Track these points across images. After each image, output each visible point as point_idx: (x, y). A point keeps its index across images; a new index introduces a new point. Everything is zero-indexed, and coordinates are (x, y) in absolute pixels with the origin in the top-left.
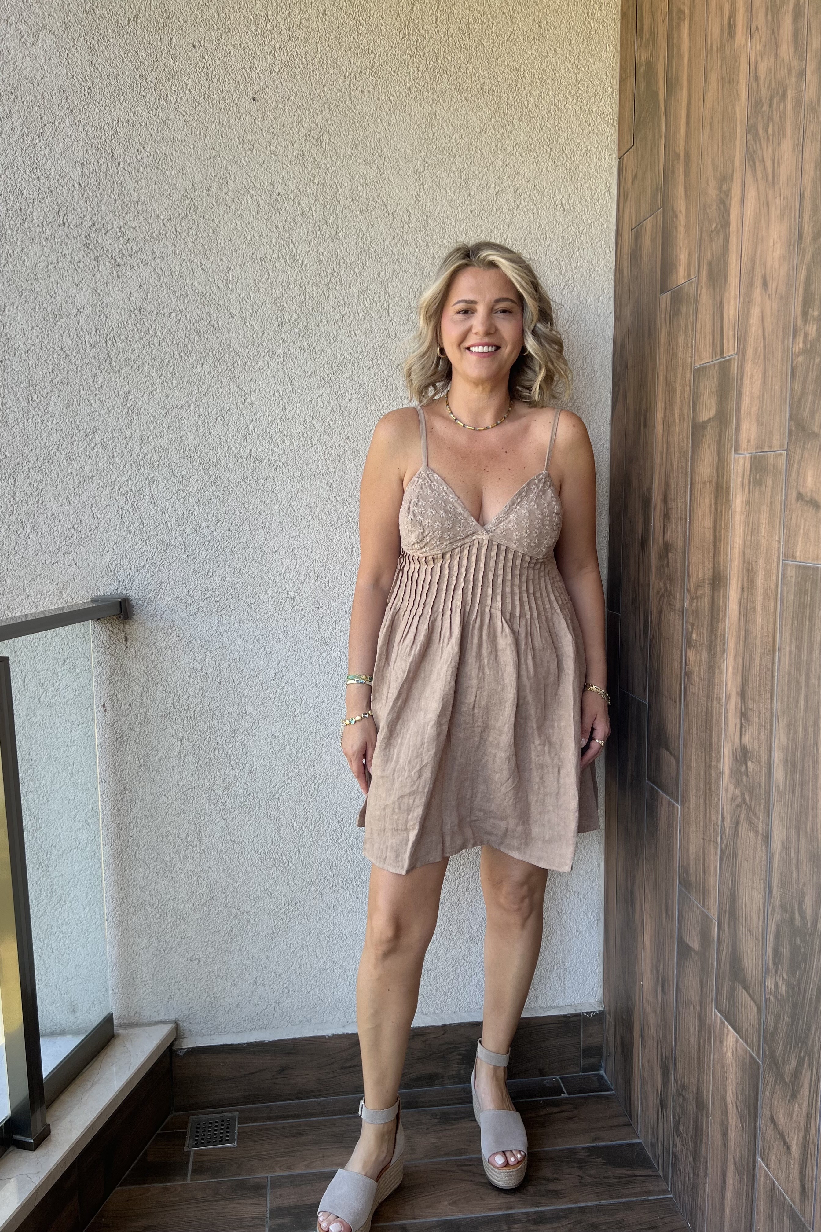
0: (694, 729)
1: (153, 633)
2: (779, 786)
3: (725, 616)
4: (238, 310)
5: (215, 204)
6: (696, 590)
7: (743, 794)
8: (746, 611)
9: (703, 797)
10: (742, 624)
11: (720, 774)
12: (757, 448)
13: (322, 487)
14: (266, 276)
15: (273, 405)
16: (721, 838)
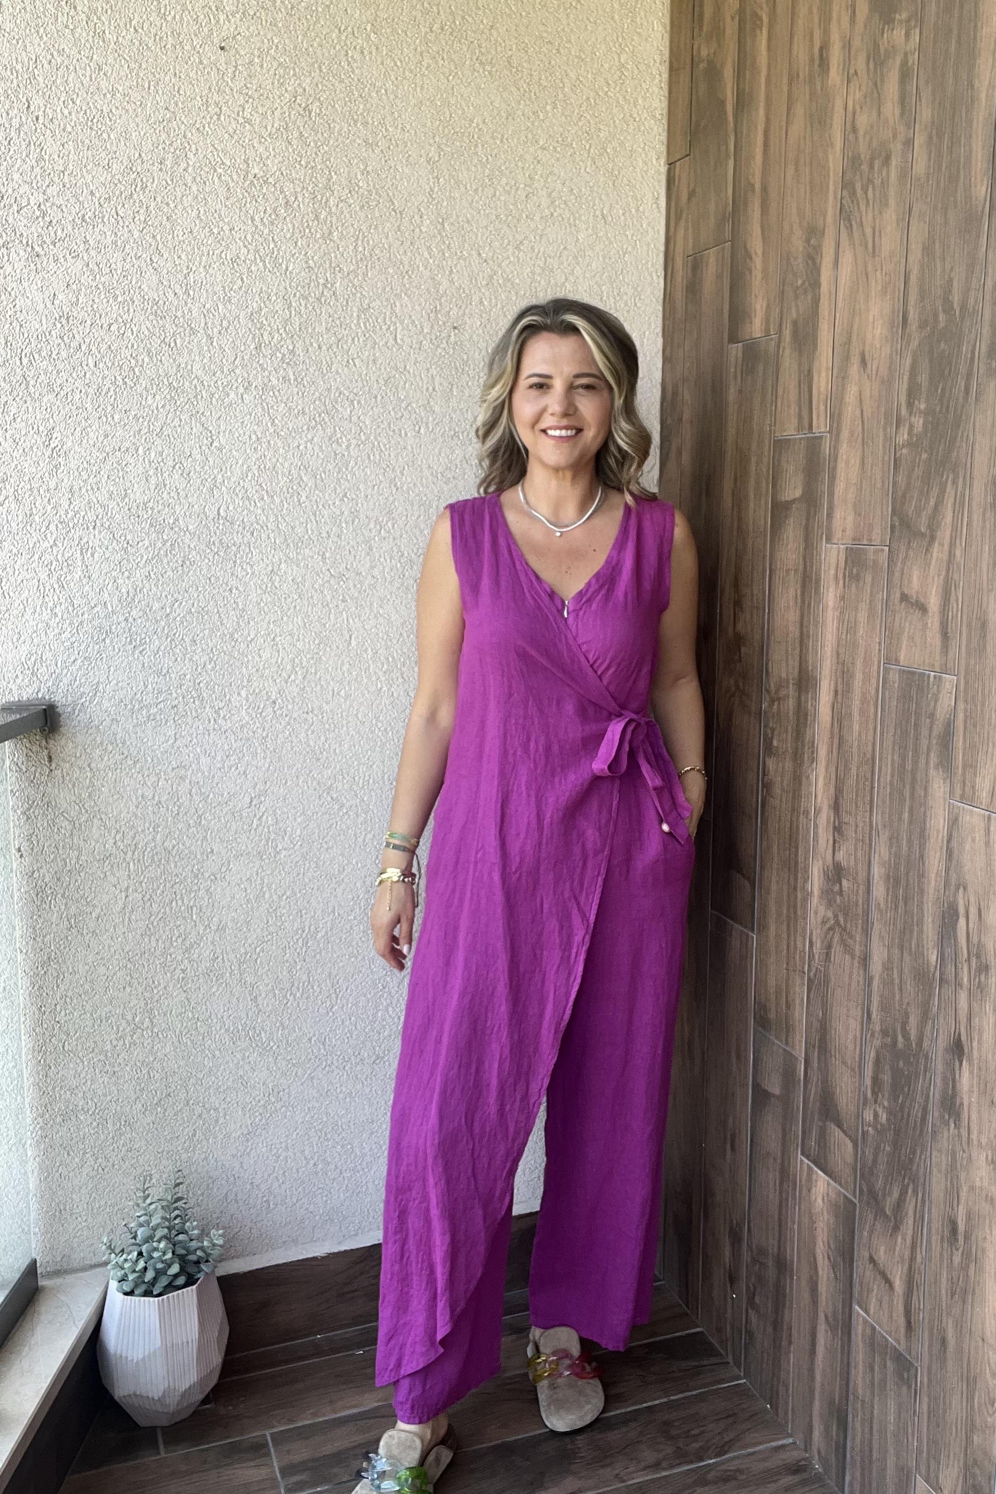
0: (775, 847)
1: (88, 749)
2: (879, 904)
3: (814, 721)
4: (203, 325)
6: (777, 691)
7: (836, 916)
8: (840, 718)
9: (785, 923)
10: (836, 730)
11: (808, 895)
12: (854, 540)
15: (248, 451)
16: (809, 966)
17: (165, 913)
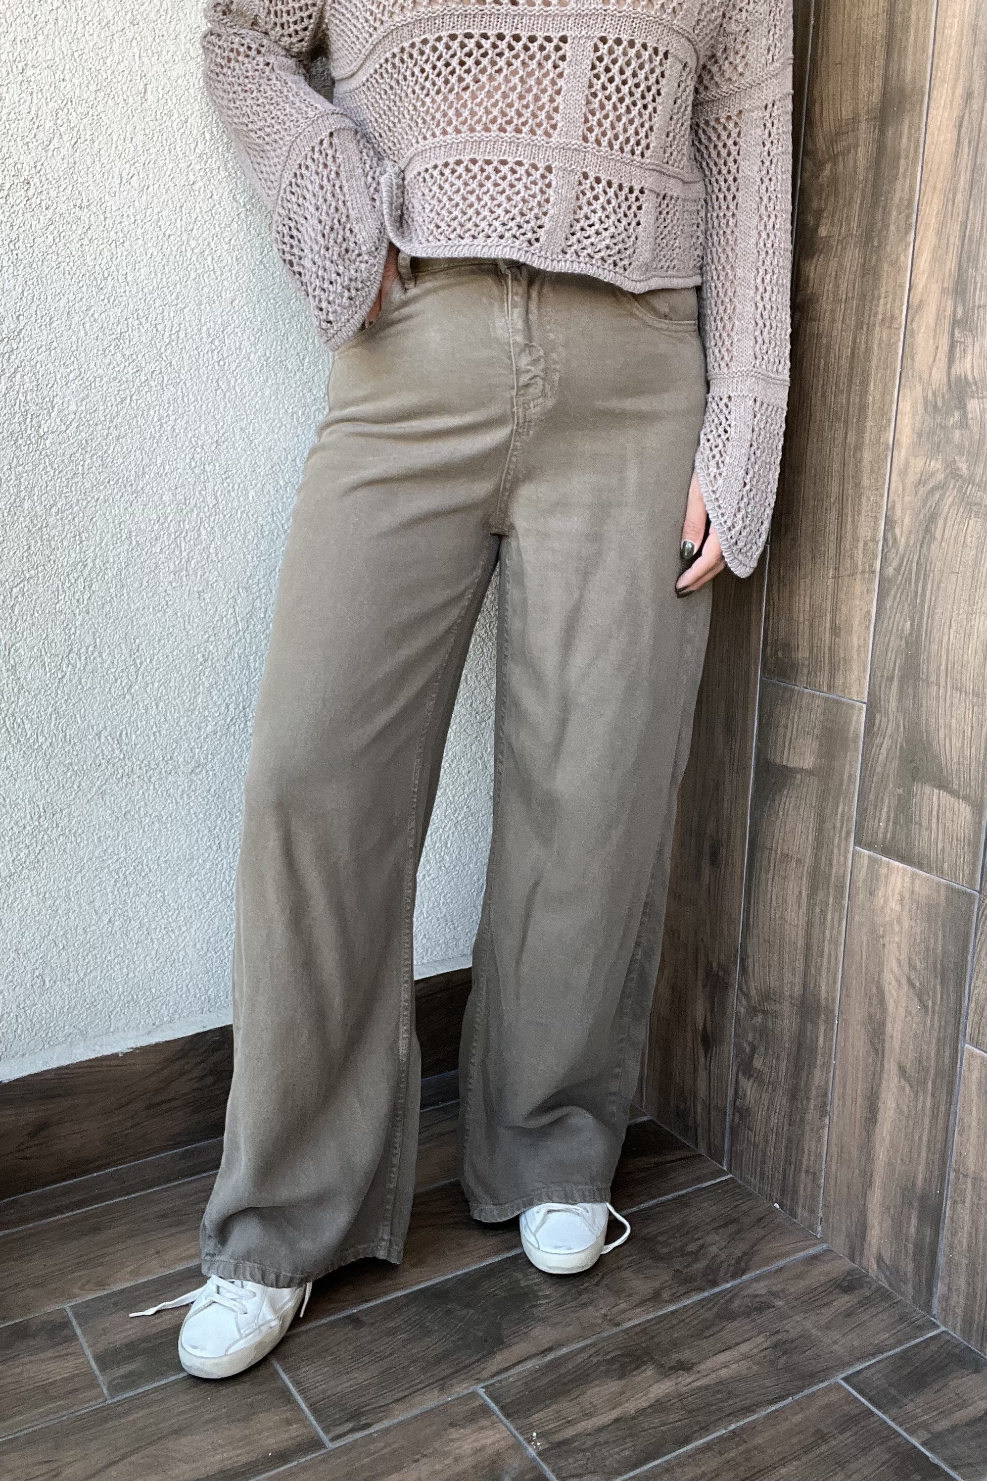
7: (949, 465)
16: (884, 559)
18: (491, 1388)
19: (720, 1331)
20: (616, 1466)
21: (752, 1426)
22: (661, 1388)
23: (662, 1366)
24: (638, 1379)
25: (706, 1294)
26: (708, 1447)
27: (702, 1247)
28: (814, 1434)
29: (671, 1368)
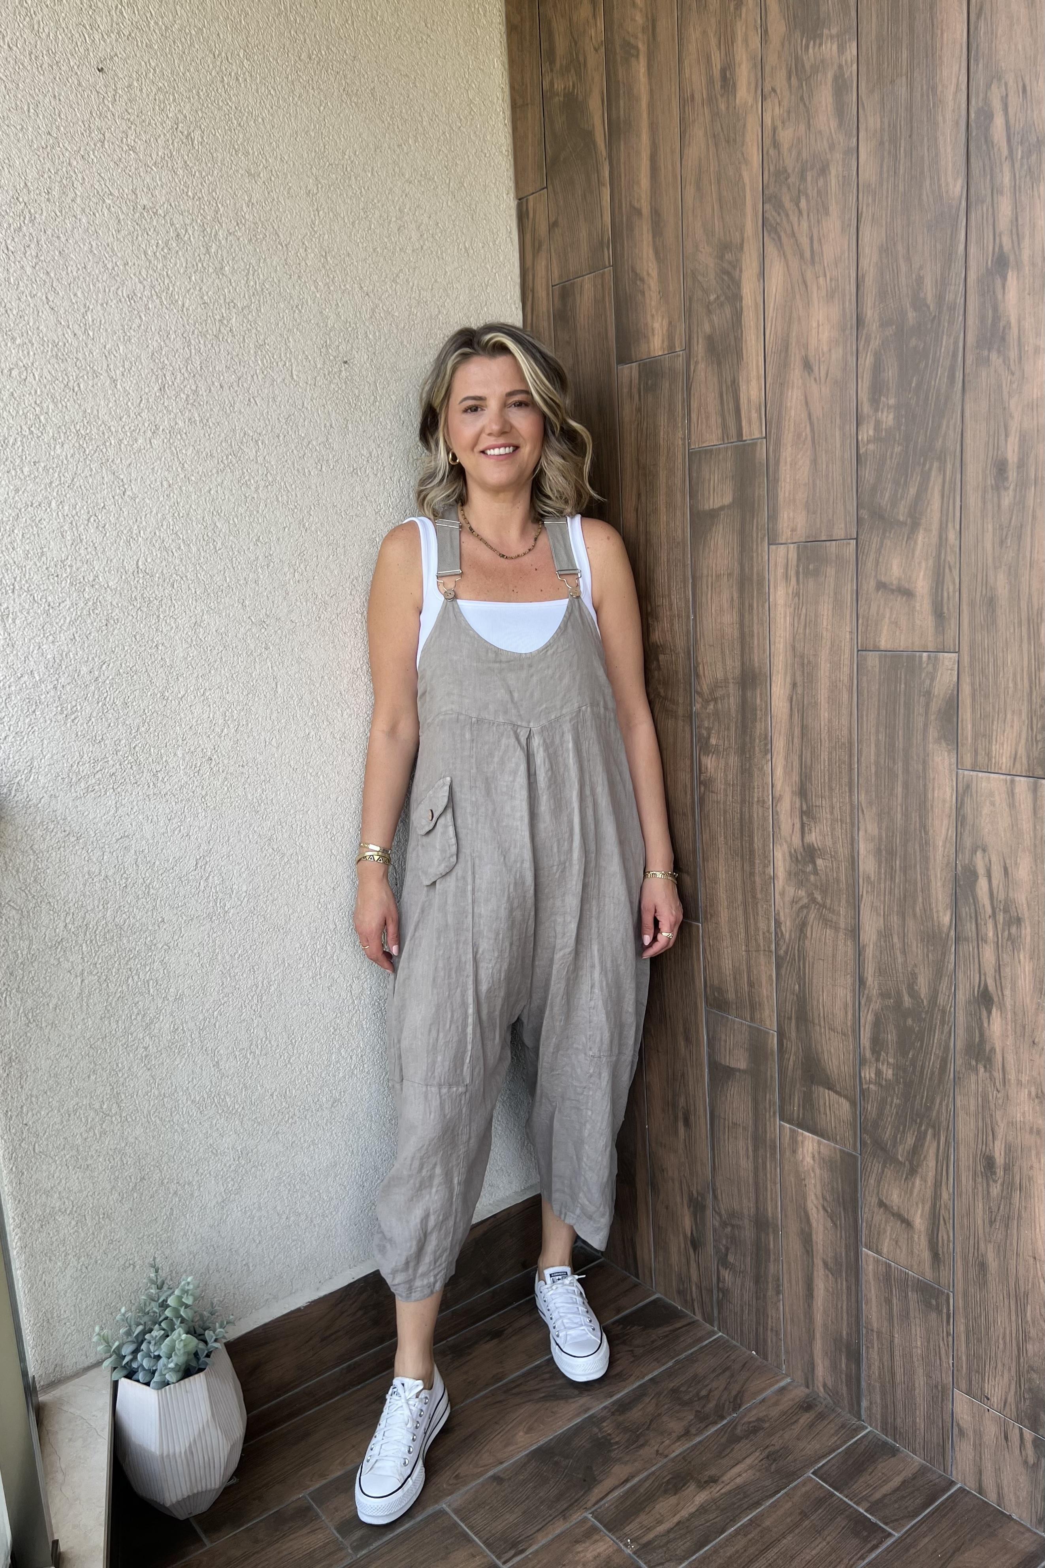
1: (29, 832)
2: (869, 877)
3: (766, 715)
4: (105, 367)
5: (58, 214)
6: (713, 691)
7: (811, 895)
8: (801, 706)
9: (741, 907)
10: (797, 720)
11: (769, 880)
12: (807, 538)
13: (233, 605)
14: (138, 321)
15: (162, 499)
16: (777, 945)
17: (122, 992)
18: (596, 1513)
19: (732, 1450)
20: (683, 1554)
21: (761, 1515)
22: (702, 1497)
23: (699, 1481)
24: (687, 1492)
25: (719, 1426)
26: (737, 1532)
27: (710, 1391)
28: (800, 1514)
29: (705, 1482)
